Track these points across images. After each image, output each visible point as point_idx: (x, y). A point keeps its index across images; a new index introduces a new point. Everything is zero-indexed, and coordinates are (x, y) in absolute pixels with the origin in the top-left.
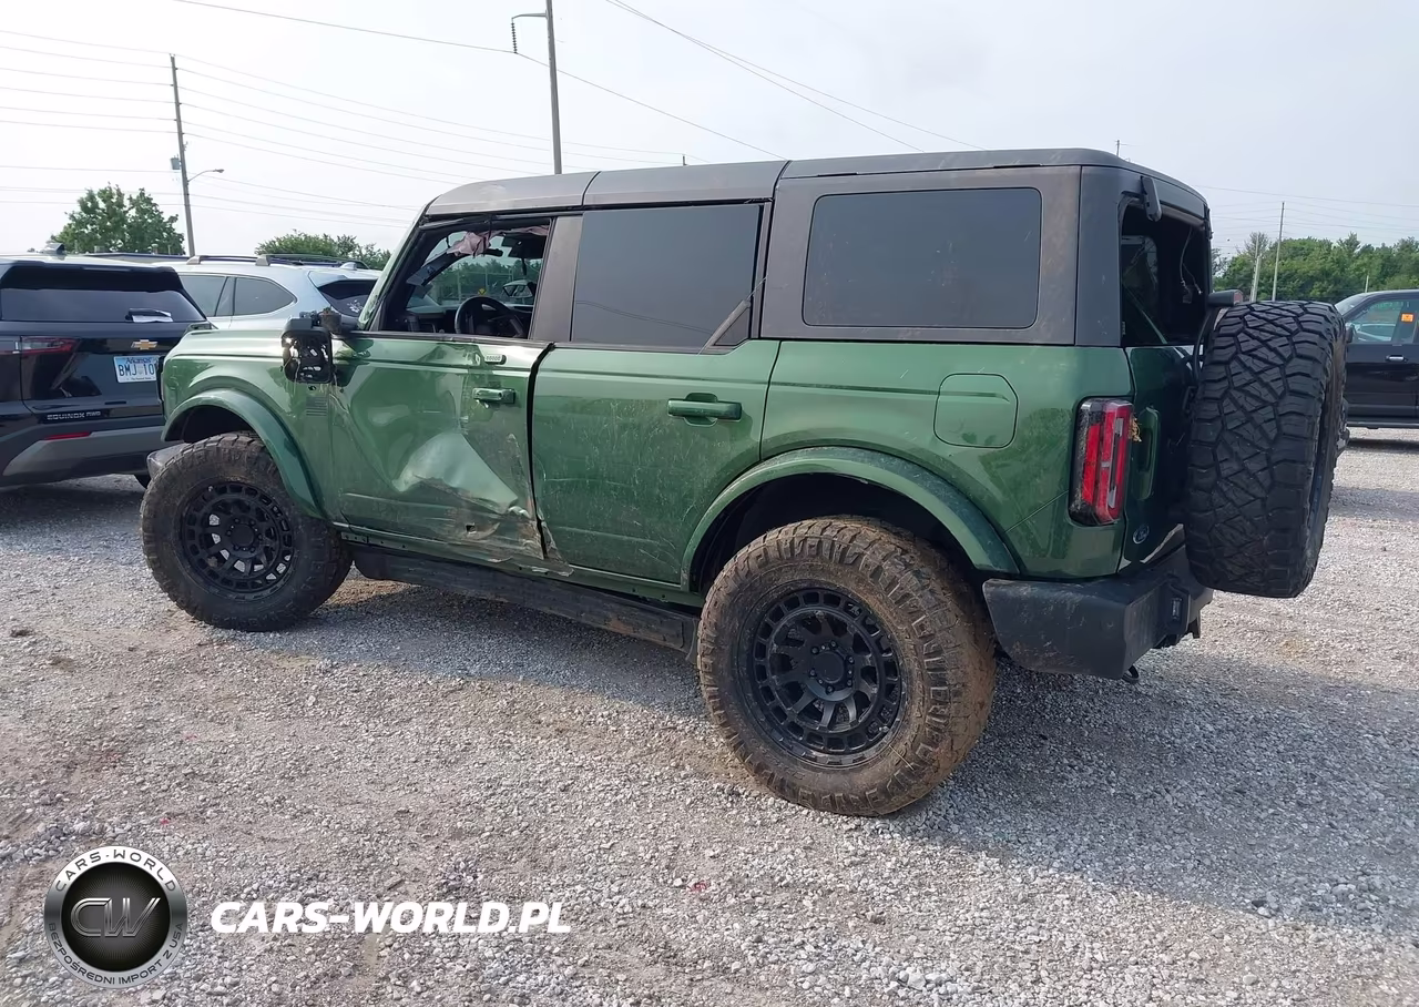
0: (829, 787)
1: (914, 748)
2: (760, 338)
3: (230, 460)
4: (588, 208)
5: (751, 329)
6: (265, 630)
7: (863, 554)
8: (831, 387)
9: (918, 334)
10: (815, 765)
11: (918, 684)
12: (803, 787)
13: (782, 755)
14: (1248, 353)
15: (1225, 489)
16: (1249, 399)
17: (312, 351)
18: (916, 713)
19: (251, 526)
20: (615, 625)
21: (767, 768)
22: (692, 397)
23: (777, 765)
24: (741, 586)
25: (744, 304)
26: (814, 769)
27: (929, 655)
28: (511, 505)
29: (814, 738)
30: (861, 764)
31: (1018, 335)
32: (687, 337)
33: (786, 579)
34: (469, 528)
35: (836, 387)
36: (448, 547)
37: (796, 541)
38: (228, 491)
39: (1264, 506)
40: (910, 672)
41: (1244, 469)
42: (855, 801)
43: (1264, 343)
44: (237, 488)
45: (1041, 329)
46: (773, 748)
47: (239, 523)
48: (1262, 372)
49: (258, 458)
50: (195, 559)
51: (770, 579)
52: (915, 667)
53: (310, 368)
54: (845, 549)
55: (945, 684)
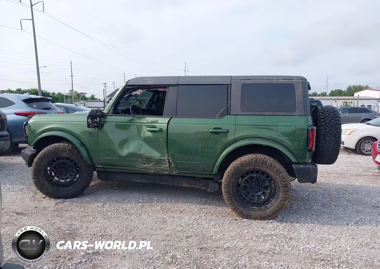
0: (260, 214)
1: (281, 202)
2: (230, 115)
3: (63, 150)
4: (179, 85)
5: (227, 112)
6: (72, 198)
7: (267, 161)
8: (251, 125)
9: (270, 113)
10: (255, 210)
11: (281, 189)
12: (253, 216)
13: (247, 209)
14: (327, 116)
15: (327, 143)
16: (330, 125)
17: (95, 120)
18: (280, 195)
19: (66, 169)
20: (185, 185)
21: (243, 212)
22: (215, 129)
23: (246, 212)
24: (236, 171)
25: (225, 107)
26: (255, 211)
27: (284, 182)
28: (160, 157)
29: (254, 204)
30: (267, 208)
31: (293, 114)
32: (210, 115)
33: (247, 168)
34: (144, 164)
35: (253, 125)
36: (137, 169)
37: (250, 160)
38: (60, 159)
39: (334, 146)
40: (279, 186)
41: (330, 139)
42: (266, 216)
43: (329, 114)
44: (63, 158)
45: (297, 112)
46: (244, 208)
47: (62, 168)
48: (331, 120)
49: (72, 150)
50: (49, 179)
51: (243, 169)
52: (281, 185)
53: (93, 124)
54: (263, 161)
55: (288, 188)
